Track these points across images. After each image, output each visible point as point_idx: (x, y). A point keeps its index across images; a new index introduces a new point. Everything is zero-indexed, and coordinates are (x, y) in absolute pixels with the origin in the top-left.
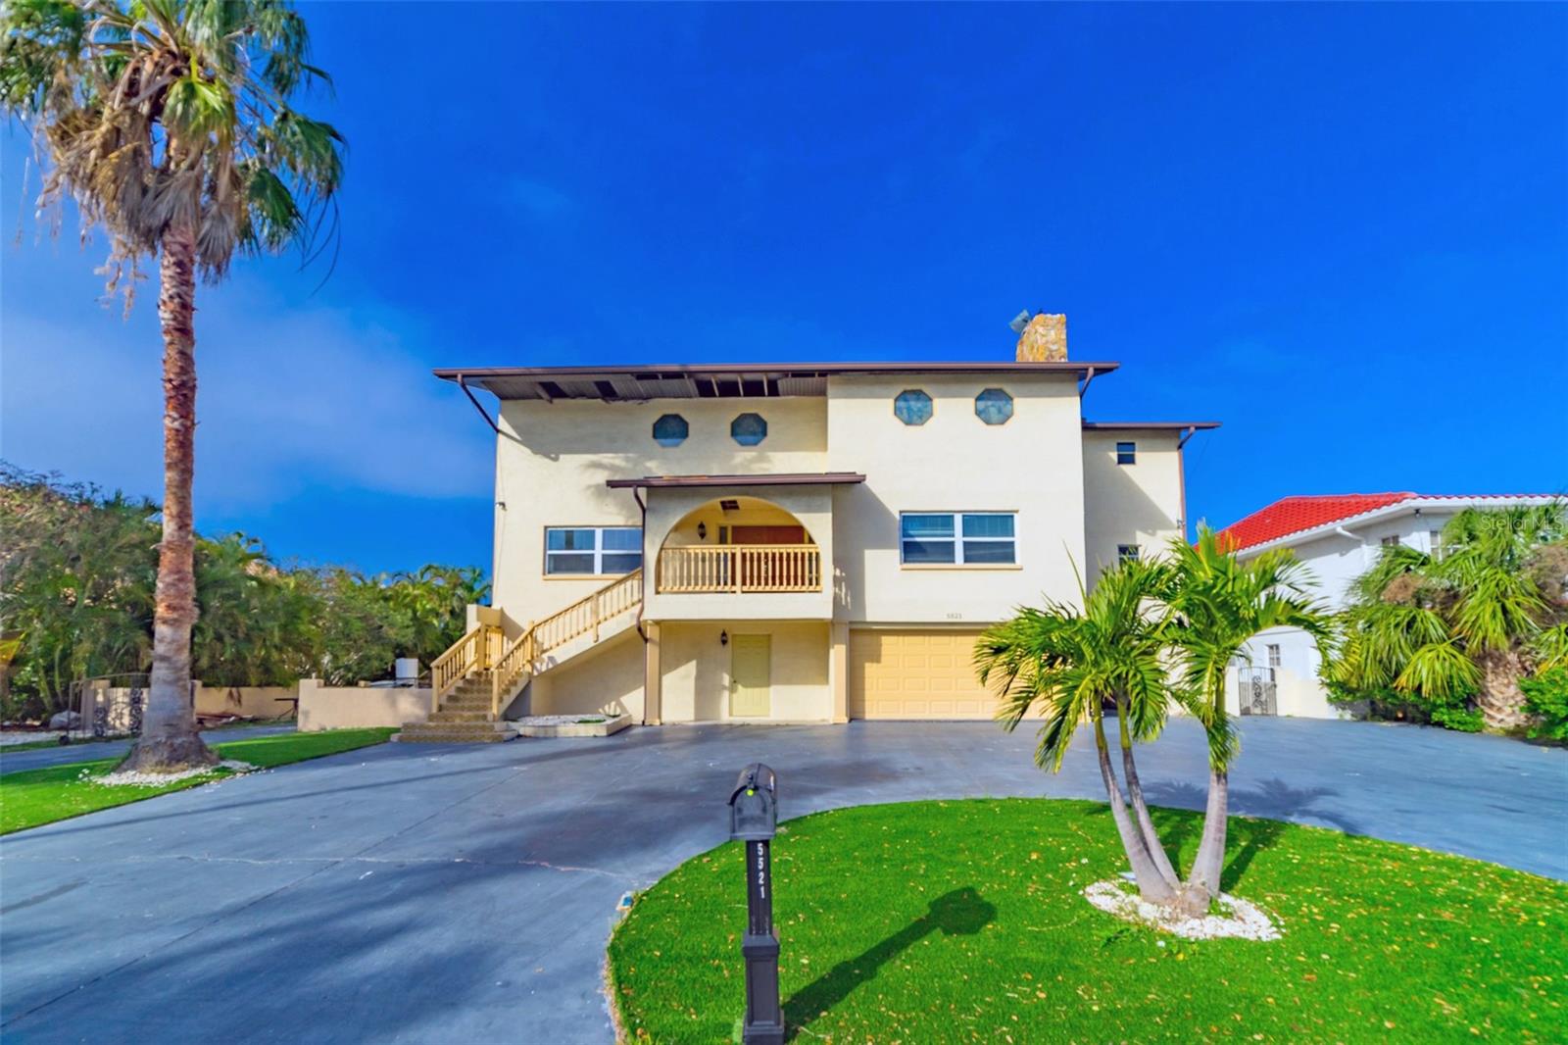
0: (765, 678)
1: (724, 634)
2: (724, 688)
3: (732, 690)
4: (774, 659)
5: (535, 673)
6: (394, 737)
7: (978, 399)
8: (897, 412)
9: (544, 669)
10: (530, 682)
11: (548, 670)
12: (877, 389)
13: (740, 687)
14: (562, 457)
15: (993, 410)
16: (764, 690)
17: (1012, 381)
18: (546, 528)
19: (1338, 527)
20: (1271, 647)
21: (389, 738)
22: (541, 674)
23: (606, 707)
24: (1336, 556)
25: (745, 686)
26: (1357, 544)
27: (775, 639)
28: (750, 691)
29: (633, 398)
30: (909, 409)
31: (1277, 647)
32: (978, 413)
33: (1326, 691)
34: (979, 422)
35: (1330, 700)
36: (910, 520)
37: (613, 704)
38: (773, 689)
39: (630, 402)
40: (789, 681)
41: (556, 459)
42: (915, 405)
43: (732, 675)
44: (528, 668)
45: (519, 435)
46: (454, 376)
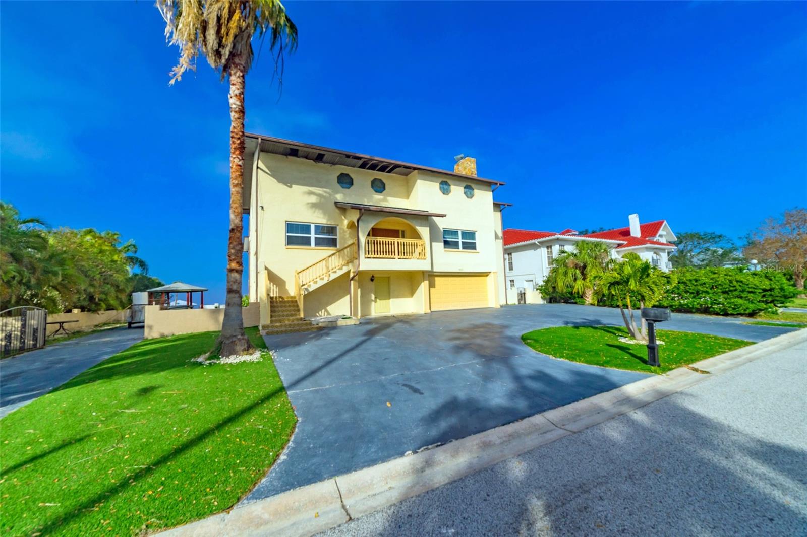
0: (388, 296)
1: (373, 276)
2: (372, 301)
3: (375, 301)
4: (392, 287)
8: (440, 188)
12: (434, 179)
13: (378, 300)
14: (293, 186)
15: (468, 193)
16: (387, 301)
17: (474, 183)
18: (286, 221)
19: (536, 241)
20: (511, 281)
23: (320, 313)
24: (533, 251)
25: (380, 300)
26: (539, 247)
27: (391, 278)
28: (382, 301)
29: (327, 163)
30: (443, 188)
31: (513, 281)
32: (465, 193)
33: (541, 294)
34: (464, 196)
35: (542, 298)
36: (446, 232)
37: (323, 311)
38: (391, 300)
39: (327, 165)
40: (398, 297)
41: (291, 187)
42: (446, 187)
43: (375, 295)
45: (269, 170)
46: (257, 138)
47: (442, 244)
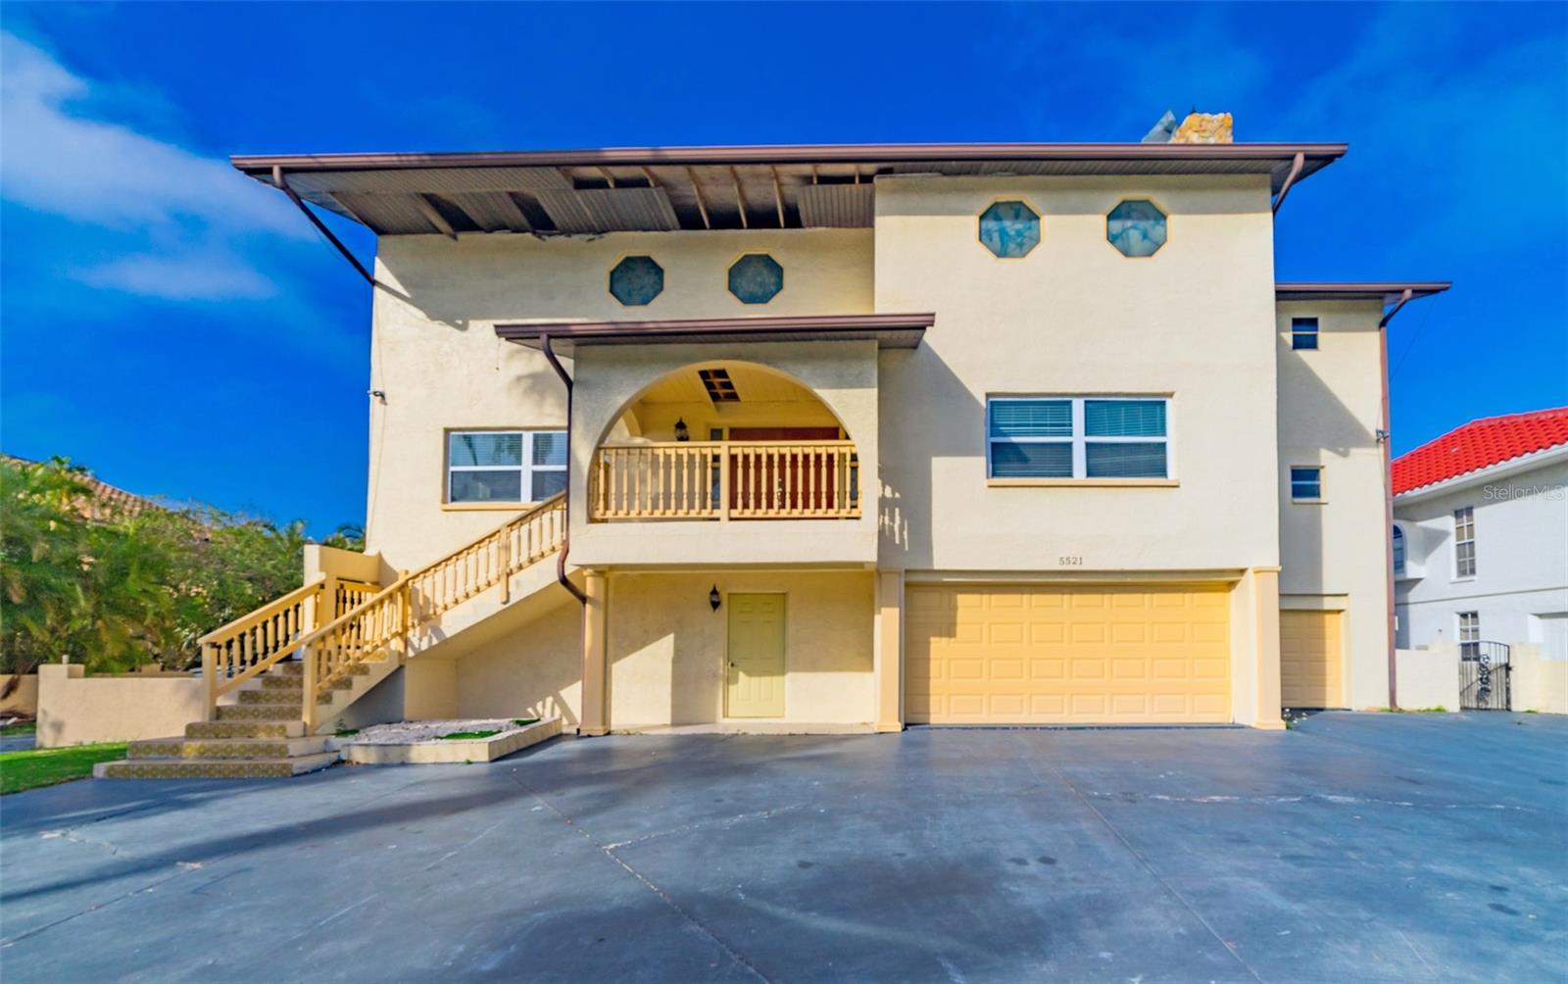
0: (777, 663)
1: (714, 592)
2: (717, 677)
3: (729, 680)
4: (791, 629)
5: (411, 653)
6: (100, 770)
7: (1112, 216)
8: (984, 236)
9: (424, 646)
10: (401, 667)
11: (431, 648)
12: (953, 200)
13: (742, 675)
15: (1135, 236)
16: (779, 678)
17: (1165, 183)
18: (448, 430)
20: (1464, 615)
21: (90, 771)
22: (420, 655)
25: (749, 673)
27: (792, 600)
28: (755, 680)
29: (577, 232)
30: (1003, 232)
31: (1475, 615)
32: (1112, 238)
34: (1112, 253)
36: (1002, 410)
37: (549, 700)
38: (789, 676)
39: (575, 237)
40: (813, 666)
41: (464, 328)
42: (1012, 226)
43: (729, 657)
44: (396, 645)
46: (269, 171)
47: (980, 463)
